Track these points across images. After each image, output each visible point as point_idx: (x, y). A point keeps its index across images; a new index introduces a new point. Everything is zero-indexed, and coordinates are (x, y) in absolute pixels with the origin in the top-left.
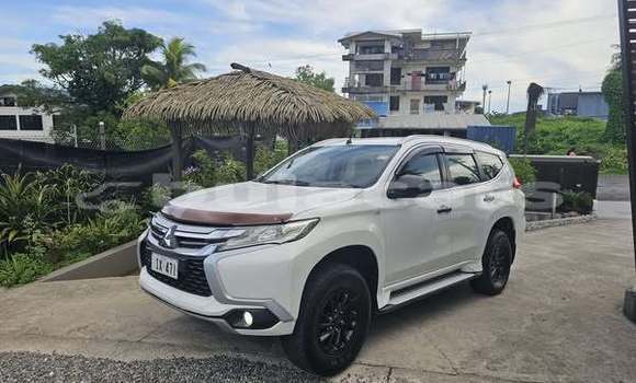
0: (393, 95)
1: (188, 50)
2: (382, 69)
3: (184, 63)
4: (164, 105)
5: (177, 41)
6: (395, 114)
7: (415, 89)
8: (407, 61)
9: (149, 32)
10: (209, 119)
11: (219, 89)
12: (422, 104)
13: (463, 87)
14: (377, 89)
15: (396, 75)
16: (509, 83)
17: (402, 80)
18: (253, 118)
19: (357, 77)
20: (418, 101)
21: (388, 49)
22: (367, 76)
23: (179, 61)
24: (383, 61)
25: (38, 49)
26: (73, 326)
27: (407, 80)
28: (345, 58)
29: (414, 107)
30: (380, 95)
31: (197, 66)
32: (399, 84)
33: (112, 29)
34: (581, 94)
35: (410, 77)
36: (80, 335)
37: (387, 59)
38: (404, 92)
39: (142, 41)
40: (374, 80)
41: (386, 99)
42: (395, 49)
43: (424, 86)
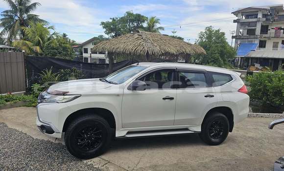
0: (261, 39)
1: (157, 21)
2: (256, 26)
3: (155, 27)
5: (153, 18)
6: (262, 50)
7: (277, 36)
8: (272, 22)
9: (142, 15)
12: (280, 45)
14: (252, 36)
15: (265, 29)
17: (269, 32)
20: (278, 43)
21: (260, 16)
22: (248, 30)
23: (153, 26)
24: (256, 22)
25: (103, 23)
27: (272, 32)
28: (235, 21)
29: (275, 46)
30: (254, 40)
31: (161, 28)
32: (267, 34)
33: (129, 14)
35: (274, 30)
37: (259, 21)
38: (269, 38)
39: (139, 18)
40: (251, 32)
41: (257, 42)
42: (264, 16)
43: (282, 35)
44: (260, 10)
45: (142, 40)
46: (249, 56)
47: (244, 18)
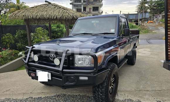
2: (81, 7)
4: (23, 14)
7: (90, 13)
8: (88, 5)
10: (40, 18)
11: (41, 9)
13: (102, 12)
15: (85, 9)
16: (113, 11)
18: (55, 18)
19: (74, 9)
21: (82, 1)
22: (77, 9)
24: (81, 5)
26: (5, 90)
28: (71, 4)
34: (129, 14)
36: (8, 93)
37: (82, 4)
38: (87, 14)
43: (92, 12)
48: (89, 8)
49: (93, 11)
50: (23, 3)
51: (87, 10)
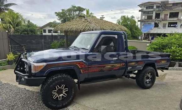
2: (153, 14)
6: (156, 28)
7: (165, 20)
8: (162, 11)
14: (150, 20)
15: (158, 16)
19: (143, 17)
20: (166, 24)
21: (155, 7)
22: (148, 16)
28: (140, 11)
29: (164, 26)
30: (151, 22)
32: (159, 18)
37: (154, 10)
38: (160, 21)
40: (150, 18)
41: (153, 24)
42: (158, 7)
43: (168, 19)
44: (155, 3)
45: (88, 23)
46: (149, 32)
47: (145, 9)
48: (165, 14)
49: (170, 17)
50: (91, 13)
51: (162, 16)
